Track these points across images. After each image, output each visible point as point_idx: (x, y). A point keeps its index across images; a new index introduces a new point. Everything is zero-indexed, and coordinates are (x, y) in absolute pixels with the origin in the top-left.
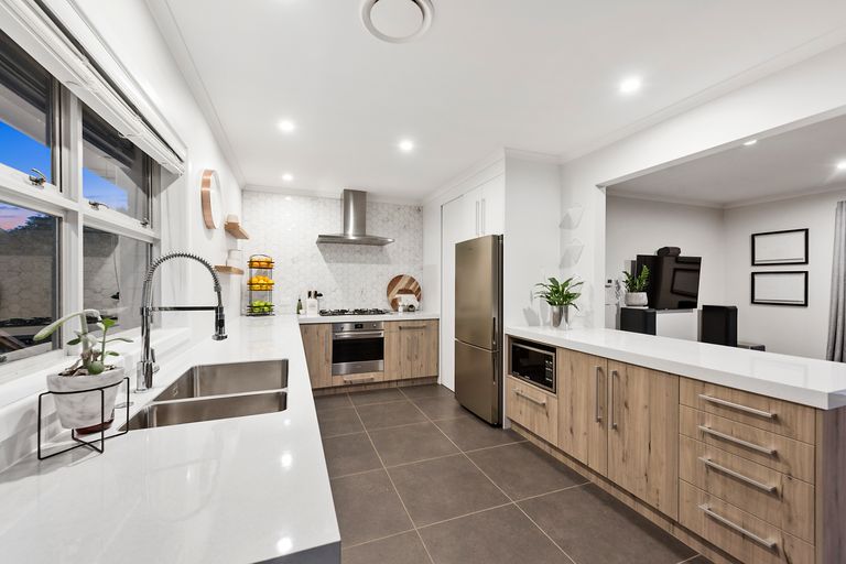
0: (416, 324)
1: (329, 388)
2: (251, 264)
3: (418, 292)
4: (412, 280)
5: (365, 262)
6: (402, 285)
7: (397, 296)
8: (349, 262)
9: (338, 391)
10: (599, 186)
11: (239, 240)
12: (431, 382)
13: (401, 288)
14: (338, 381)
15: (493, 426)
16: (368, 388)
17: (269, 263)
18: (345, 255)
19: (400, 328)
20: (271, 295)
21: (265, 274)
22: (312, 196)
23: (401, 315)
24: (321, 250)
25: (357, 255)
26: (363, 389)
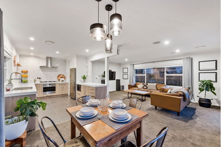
0: (63, 84)
1: (42, 97)
2: (22, 72)
3: (65, 78)
4: (63, 75)
5: (52, 71)
6: (61, 76)
7: (60, 78)
10: (91, 61)
11: (19, 67)
12: (66, 95)
15: (74, 99)
16: (52, 97)
17: (27, 71)
18: (47, 70)
19: (60, 85)
20: (27, 78)
21: (26, 74)
23: (60, 82)
24: (41, 69)
25: (50, 70)
26: (51, 97)
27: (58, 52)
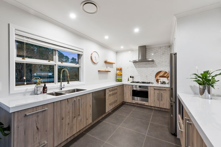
0: (161, 88)
2: (117, 69)
3: (168, 77)
4: (166, 73)
5: (147, 67)
7: (159, 78)
8: (142, 67)
9: (134, 105)
13: (161, 75)
14: (134, 102)
16: (144, 106)
17: (121, 69)
18: (141, 65)
19: (154, 89)
20: (122, 77)
21: (120, 72)
22: (132, 50)
23: (160, 85)
24: (134, 65)
25: (145, 65)
26: (142, 106)
27: (137, 30)
